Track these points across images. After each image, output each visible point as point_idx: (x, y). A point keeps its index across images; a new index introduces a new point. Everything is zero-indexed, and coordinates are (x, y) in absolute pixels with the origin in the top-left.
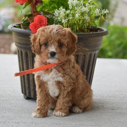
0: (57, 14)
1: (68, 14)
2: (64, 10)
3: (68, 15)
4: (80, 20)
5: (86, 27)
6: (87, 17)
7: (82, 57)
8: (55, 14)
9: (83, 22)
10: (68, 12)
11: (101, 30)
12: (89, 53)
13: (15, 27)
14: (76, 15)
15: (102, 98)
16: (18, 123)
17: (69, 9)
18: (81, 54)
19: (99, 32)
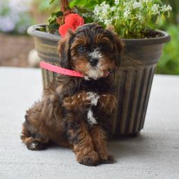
0: (98, 11)
1: (113, 12)
2: (108, 6)
3: (113, 14)
4: (130, 20)
5: (139, 31)
6: (140, 17)
7: (132, 74)
8: (94, 12)
9: (134, 23)
10: (113, 9)
11: (161, 35)
12: (143, 68)
13: (37, 29)
14: (125, 13)
15: (162, 132)
16: (42, 164)
17: (115, 5)
18: (131, 70)
19: (157, 37)
